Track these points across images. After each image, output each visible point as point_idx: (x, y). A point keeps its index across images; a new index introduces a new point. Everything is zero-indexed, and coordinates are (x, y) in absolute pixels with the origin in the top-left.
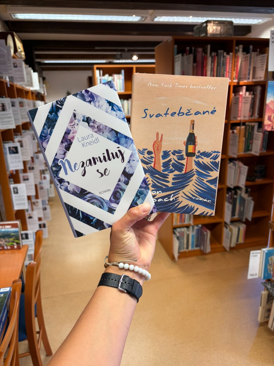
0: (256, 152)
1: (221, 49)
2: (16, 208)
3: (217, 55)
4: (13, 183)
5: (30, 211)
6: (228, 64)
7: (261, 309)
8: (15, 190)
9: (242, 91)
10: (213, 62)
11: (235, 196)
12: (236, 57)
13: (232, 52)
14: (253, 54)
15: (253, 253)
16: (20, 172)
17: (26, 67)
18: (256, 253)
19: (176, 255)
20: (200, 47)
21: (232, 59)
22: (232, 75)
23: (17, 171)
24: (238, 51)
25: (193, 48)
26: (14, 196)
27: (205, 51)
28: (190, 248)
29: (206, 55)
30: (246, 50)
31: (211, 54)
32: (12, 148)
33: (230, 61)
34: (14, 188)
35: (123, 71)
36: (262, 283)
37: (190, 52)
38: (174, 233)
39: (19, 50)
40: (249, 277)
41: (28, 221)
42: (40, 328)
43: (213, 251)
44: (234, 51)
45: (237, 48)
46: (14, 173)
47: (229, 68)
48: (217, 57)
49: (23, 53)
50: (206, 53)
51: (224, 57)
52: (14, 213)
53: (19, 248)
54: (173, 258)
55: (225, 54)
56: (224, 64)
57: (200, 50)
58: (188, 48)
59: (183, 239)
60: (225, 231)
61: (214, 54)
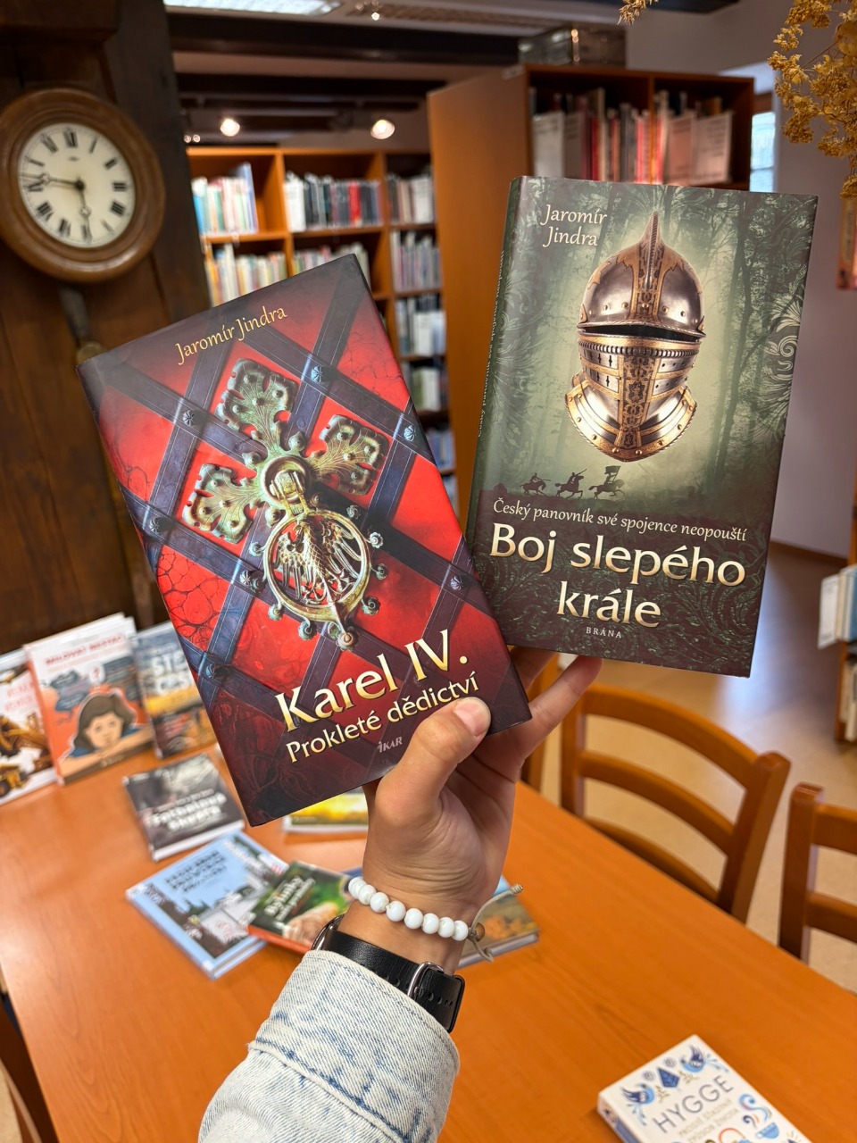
1: (625, 100)
3: (619, 116)
6: (640, 142)
10: (610, 134)
12: (654, 122)
13: (647, 108)
15: (828, 584)
20: (581, 94)
22: (649, 169)
24: (657, 107)
25: (569, 97)
27: (592, 106)
29: (595, 116)
30: (675, 108)
31: (606, 114)
33: (643, 132)
35: (246, 169)
40: (822, 643)
44: (652, 107)
45: (656, 98)
47: (643, 151)
48: (617, 122)
50: (596, 112)
55: (634, 113)
56: (634, 141)
57: (583, 100)
58: (558, 97)
61: (612, 113)
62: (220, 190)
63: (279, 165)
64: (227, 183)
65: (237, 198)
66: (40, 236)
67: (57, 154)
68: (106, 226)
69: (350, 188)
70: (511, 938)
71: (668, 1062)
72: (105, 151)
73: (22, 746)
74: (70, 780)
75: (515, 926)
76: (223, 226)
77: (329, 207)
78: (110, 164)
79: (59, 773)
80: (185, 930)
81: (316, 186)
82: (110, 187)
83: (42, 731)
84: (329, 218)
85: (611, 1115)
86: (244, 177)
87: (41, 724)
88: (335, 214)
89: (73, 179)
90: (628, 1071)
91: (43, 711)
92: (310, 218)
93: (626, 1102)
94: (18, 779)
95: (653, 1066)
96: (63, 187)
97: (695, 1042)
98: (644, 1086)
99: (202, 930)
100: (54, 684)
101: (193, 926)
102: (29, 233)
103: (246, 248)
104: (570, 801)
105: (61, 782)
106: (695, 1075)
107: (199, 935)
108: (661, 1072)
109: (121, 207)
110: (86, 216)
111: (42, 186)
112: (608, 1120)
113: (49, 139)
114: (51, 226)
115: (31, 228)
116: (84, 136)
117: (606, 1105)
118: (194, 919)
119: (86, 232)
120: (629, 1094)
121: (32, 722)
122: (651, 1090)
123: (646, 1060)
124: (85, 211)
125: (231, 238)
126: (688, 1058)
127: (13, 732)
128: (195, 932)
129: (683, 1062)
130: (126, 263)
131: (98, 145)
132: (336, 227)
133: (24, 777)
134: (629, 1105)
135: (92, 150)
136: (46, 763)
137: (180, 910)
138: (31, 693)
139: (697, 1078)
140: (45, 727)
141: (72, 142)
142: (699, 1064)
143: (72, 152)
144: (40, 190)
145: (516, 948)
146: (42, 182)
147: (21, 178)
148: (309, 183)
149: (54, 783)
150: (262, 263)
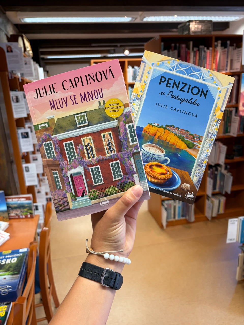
0: (234, 134)
2: (28, 184)
4: (24, 162)
5: (39, 187)
6: (208, 58)
7: (238, 269)
8: (27, 169)
11: (216, 173)
13: (211, 47)
14: (231, 48)
15: (231, 221)
16: (30, 153)
17: (34, 64)
18: (234, 221)
19: (165, 224)
20: (183, 43)
21: (212, 53)
22: (212, 66)
23: (28, 153)
26: (26, 174)
28: (177, 218)
29: (189, 50)
31: (193, 49)
32: (24, 134)
33: (210, 55)
34: (26, 167)
36: (239, 247)
37: (175, 48)
38: (163, 205)
39: (28, 49)
40: (228, 242)
41: (37, 195)
42: (50, 284)
43: (197, 220)
44: (213, 46)
46: (26, 154)
47: (209, 61)
48: (198, 52)
49: (31, 52)
50: (189, 48)
51: (204, 51)
52: (26, 188)
53: (32, 217)
54: (161, 226)
57: (184, 46)
59: (171, 210)
60: (208, 203)
148: (135, 69)
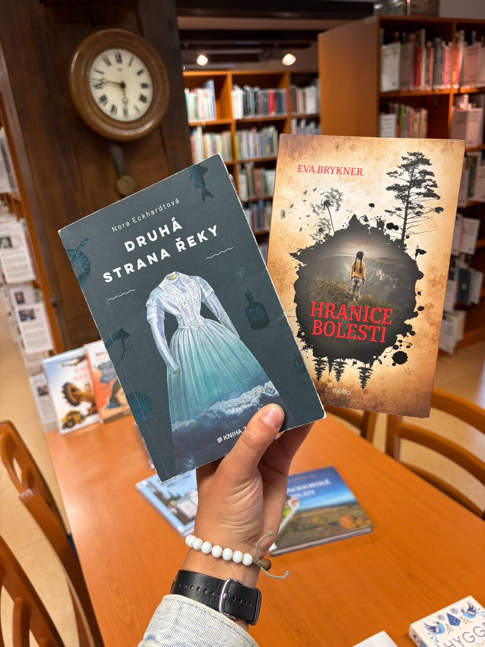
1: (438, 37)
3: (434, 46)
6: (446, 61)
9: (463, 102)
10: (428, 56)
12: (456, 49)
13: (451, 41)
21: (451, 52)
22: (451, 77)
24: (457, 40)
25: (404, 34)
27: (418, 40)
29: (419, 45)
30: (469, 41)
31: (426, 44)
33: (449, 55)
35: (211, 83)
44: (454, 40)
45: (457, 35)
47: (448, 66)
48: (432, 49)
50: (420, 43)
51: (442, 48)
55: (443, 44)
56: (442, 61)
57: (412, 36)
58: (397, 34)
61: (430, 44)
62: (196, 96)
63: (229, 80)
64: (200, 92)
65: (205, 100)
66: (101, 115)
67: (111, 67)
68: (137, 109)
69: (269, 94)
70: (357, 529)
71: (453, 610)
72: (138, 65)
73: (82, 400)
74: (107, 421)
75: (359, 522)
76: (197, 116)
77: (257, 104)
78: (140, 73)
79: (101, 416)
80: (168, 508)
81: (250, 92)
82: (139, 86)
83: (93, 393)
84: (256, 111)
85: (417, 639)
86: (209, 88)
87: (92, 389)
88: (260, 109)
89: (119, 81)
90: (428, 614)
91: (94, 382)
92: (246, 111)
93: (427, 631)
94: (80, 418)
95: (444, 612)
96: (115, 86)
97: (470, 600)
98: (438, 623)
99: (178, 509)
100: (100, 368)
101: (173, 507)
102: (95, 113)
103: (209, 129)
104: (391, 450)
105: (102, 421)
106: (470, 619)
107: (176, 512)
108: (449, 616)
109: (145, 98)
110: (126, 103)
111: (103, 85)
112: (415, 641)
113: (107, 59)
114: (106, 109)
115: (96, 109)
116: (126, 56)
117: (415, 632)
118: (173, 503)
119: (125, 112)
120: (429, 627)
121: (87, 388)
122: (442, 626)
123: (440, 609)
124: (125, 100)
125: (201, 123)
126: (466, 609)
127: (77, 393)
128: (173, 510)
129: (463, 611)
130: (146, 130)
131: (134, 62)
132: (260, 117)
133: (83, 418)
134: (429, 634)
135: (130, 64)
136: (94, 411)
137: (165, 497)
138: (87, 372)
139: (472, 622)
140: (94, 391)
141: (119, 60)
142: (474, 613)
143: (119, 66)
144: (101, 88)
145: (359, 535)
146: (103, 83)
147: (91, 81)
148: (246, 91)
149: (98, 422)
150: (218, 137)
